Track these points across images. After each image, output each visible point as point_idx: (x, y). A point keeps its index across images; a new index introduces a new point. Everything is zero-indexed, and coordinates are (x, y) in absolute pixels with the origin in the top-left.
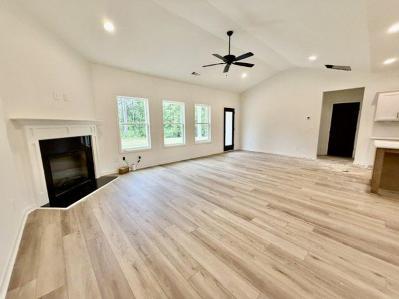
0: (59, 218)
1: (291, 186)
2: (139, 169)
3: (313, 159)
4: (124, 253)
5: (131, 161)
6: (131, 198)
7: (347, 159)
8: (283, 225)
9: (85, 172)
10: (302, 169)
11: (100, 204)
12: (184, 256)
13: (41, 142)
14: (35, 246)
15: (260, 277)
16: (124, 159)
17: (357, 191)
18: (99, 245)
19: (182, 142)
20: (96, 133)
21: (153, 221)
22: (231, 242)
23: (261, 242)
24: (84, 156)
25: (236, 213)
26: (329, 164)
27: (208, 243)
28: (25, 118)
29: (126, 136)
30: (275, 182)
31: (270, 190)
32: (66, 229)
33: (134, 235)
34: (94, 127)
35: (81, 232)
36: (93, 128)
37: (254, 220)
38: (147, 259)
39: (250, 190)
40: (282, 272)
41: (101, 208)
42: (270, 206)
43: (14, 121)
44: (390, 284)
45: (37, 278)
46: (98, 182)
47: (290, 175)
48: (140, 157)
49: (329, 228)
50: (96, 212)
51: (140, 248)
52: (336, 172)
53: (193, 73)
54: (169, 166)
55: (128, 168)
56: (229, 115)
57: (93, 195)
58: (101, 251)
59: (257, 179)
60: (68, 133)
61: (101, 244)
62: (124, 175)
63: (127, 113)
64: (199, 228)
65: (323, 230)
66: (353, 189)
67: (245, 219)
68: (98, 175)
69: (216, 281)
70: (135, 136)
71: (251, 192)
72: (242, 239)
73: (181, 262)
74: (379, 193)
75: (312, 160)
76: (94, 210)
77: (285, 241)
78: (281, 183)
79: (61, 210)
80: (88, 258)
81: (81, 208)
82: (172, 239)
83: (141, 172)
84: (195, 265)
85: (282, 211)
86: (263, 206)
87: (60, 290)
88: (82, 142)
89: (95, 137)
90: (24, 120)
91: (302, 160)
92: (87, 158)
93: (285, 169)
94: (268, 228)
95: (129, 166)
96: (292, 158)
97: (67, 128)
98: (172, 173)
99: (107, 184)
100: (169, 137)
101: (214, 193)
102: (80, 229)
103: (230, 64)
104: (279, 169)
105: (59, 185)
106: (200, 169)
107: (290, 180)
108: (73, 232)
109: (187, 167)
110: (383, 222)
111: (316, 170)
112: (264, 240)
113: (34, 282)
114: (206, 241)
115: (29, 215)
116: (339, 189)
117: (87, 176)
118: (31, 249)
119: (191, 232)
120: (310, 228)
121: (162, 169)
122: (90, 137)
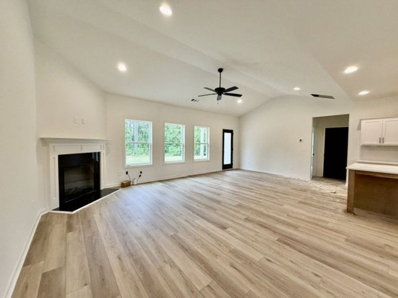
0: (65, 220)
1: (274, 203)
2: (140, 184)
3: (307, 180)
4: (113, 247)
5: (133, 176)
6: (128, 207)
7: (341, 181)
8: (252, 234)
9: (92, 184)
10: (292, 189)
11: (100, 210)
12: (160, 252)
13: (60, 156)
14: (45, 239)
15: (216, 271)
16: (127, 173)
17: (335, 211)
18: (94, 241)
19: (181, 159)
20: (105, 150)
21: (142, 225)
22: (202, 244)
23: (227, 246)
24: (93, 170)
25: (214, 223)
26: (321, 185)
27: (182, 244)
28: (51, 137)
29: (135, 153)
30: (261, 199)
31: (253, 206)
32: (70, 228)
33: (123, 235)
34: (104, 146)
35: (82, 231)
36: (102, 146)
37: (229, 229)
38: (130, 253)
39: (235, 205)
40: (236, 268)
41: (100, 214)
42: (247, 220)
43: (42, 139)
44: (324, 282)
45: (44, 260)
46: (102, 193)
47: (277, 194)
48: (141, 172)
49: (292, 239)
50: (96, 217)
51: (126, 245)
52: (324, 193)
53: (193, 100)
54: (167, 182)
55: (130, 182)
56: (228, 136)
57: (96, 203)
58: (95, 244)
59: (244, 196)
60: (81, 149)
61: (96, 240)
62: (125, 188)
63: (138, 131)
64: (179, 233)
65: (286, 241)
66: (332, 208)
67: (220, 228)
68: (102, 187)
69: (180, 271)
70: (144, 154)
71: (235, 206)
72: (213, 243)
73: (156, 256)
74: (355, 212)
75: (305, 181)
76: (95, 215)
77: (249, 247)
78: (265, 200)
79: (68, 214)
80: (85, 249)
81: (85, 213)
82: (154, 240)
83: (141, 186)
84: (167, 259)
85: (256, 224)
86: (241, 219)
87: (60, 269)
88: (93, 157)
89: (104, 153)
90: (50, 139)
91: (296, 181)
92: (94, 171)
93: (275, 188)
94: (238, 236)
95: (131, 180)
96: (286, 178)
97: (81, 146)
98: (169, 188)
99: (109, 195)
100: (177, 155)
101: (201, 205)
102: (81, 228)
103: (221, 95)
104: (269, 188)
105: (69, 193)
106: (195, 186)
107: (275, 198)
108: (75, 230)
109: (184, 184)
110: (345, 237)
111: (305, 191)
112: (231, 245)
113: (42, 262)
114: (181, 243)
115: (42, 216)
116: (319, 208)
117: (93, 187)
118: (41, 241)
119: (171, 236)
120: (275, 238)
121: (160, 184)
122: (99, 153)
